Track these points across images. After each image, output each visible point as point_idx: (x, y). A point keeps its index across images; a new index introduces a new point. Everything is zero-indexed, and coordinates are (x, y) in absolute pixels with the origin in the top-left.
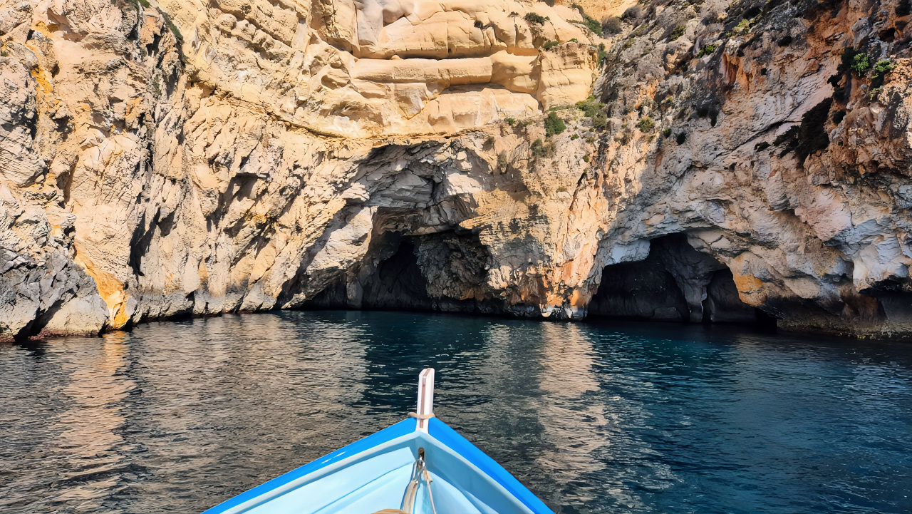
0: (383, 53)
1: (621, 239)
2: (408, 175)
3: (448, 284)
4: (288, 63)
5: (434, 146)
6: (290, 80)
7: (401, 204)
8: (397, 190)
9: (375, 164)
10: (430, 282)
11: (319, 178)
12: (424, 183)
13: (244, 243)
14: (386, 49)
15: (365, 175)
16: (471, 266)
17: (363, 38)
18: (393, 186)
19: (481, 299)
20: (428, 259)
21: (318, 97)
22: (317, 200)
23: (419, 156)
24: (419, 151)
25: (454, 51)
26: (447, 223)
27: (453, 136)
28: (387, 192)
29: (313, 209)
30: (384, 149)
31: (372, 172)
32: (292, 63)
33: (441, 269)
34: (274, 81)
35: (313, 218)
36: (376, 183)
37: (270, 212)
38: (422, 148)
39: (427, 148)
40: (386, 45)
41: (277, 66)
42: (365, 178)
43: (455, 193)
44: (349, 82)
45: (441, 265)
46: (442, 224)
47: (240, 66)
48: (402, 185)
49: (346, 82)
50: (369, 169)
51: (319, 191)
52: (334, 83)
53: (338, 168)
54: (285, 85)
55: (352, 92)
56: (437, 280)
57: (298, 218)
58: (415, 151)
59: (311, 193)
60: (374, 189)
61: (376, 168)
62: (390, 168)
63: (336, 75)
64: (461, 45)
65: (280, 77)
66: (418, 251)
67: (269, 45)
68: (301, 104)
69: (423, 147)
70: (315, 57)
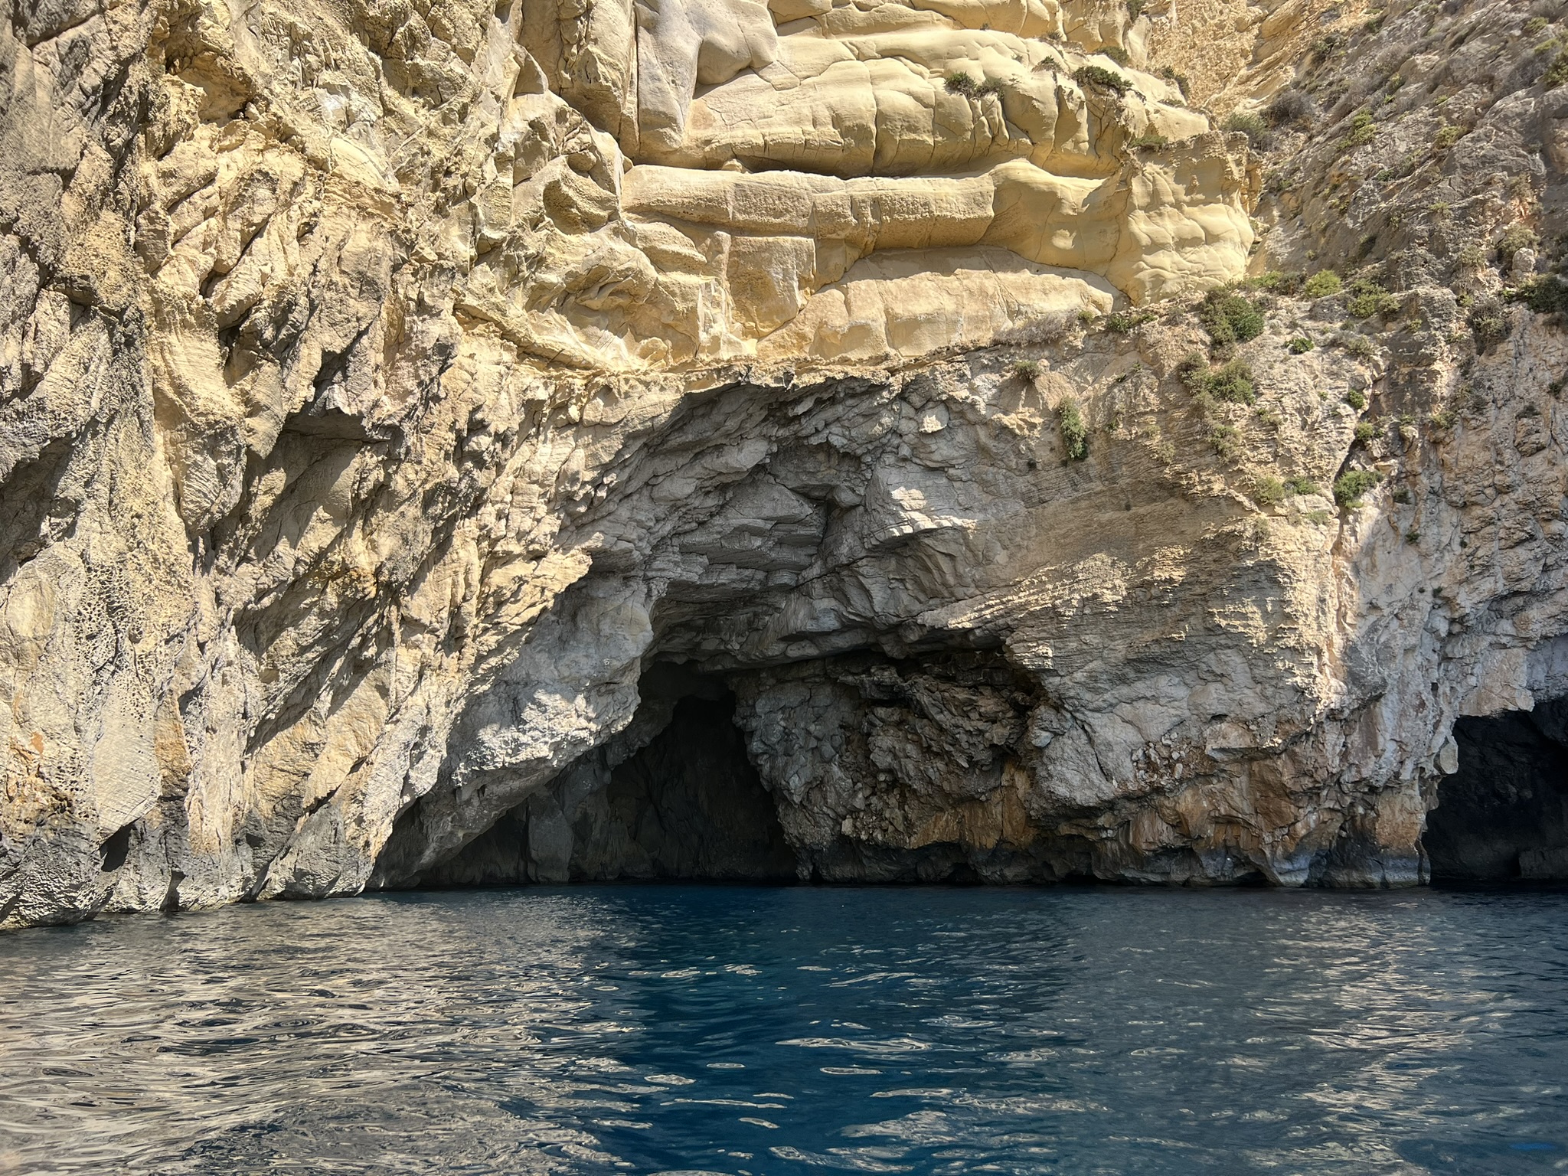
0: (698, 155)
1: (1511, 630)
2: (762, 488)
3: (859, 802)
4: (463, 114)
5: (853, 396)
6: (464, 168)
7: (727, 577)
8: (728, 530)
9: (684, 448)
10: (797, 799)
11: (522, 484)
12: (807, 510)
13: (294, 670)
14: (708, 142)
15: (647, 484)
16: (955, 742)
17: (651, 103)
18: (718, 520)
19: (990, 842)
20: (786, 733)
21: (533, 242)
22: (516, 548)
23: (808, 426)
24: (810, 411)
25: (890, 153)
26: (867, 625)
27: (907, 367)
28: (699, 538)
29: (500, 577)
30: (712, 400)
31: (669, 475)
32: (473, 122)
33: (829, 761)
34: (420, 159)
35: (499, 604)
36: (675, 506)
37: (390, 565)
38: (819, 402)
39: (833, 401)
40: (704, 134)
41: (432, 119)
42: (646, 492)
43: (908, 530)
44: (613, 216)
45: (827, 749)
46: (847, 626)
47: (326, 76)
48: (747, 514)
49: (604, 214)
50: (660, 465)
51: (521, 521)
52: (574, 210)
53: (581, 453)
54: (451, 182)
55: (621, 247)
56: (816, 796)
57: (459, 599)
58: (800, 409)
59: (500, 528)
60: (668, 527)
61: (681, 461)
62: (722, 460)
63: (582, 190)
64: (913, 136)
65: (439, 152)
66: (754, 715)
67: (413, 40)
68: (486, 252)
69: (828, 394)
70: (532, 124)
